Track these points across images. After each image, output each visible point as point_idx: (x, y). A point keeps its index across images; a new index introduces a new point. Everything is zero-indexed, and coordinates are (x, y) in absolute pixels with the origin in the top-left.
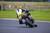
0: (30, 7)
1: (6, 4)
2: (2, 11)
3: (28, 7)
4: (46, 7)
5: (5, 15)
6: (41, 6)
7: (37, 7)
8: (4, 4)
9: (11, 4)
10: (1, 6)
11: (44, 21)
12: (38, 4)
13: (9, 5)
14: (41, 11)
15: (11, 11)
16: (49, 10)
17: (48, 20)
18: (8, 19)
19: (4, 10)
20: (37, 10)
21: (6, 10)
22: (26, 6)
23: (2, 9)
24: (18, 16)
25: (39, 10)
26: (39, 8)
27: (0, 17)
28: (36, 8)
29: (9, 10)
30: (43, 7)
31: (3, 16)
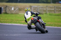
0: (37, 9)
1: (8, 6)
2: (3, 14)
3: (35, 9)
4: (57, 9)
5: (6, 19)
6: (51, 8)
7: (46, 9)
8: (5, 6)
9: (14, 6)
10: (2, 8)
11: (54, 26)
12: (47, 6)
13: (11, 7)
14: (51, 14)
15: (14, 14)
16: (60, 13)
17: (59, 25)
18: (10, 24)
19: (6, 13)
20: (46, 13)
21: (8, 13)
22: (32, 8)
23: (3, 12)
24: (27, 20)
25: (48, 13)
26: (48, 11)
27: (1, 22)
28: (44, 11)
29: (11, 13)
30: (53, 9)
31: (4, 20)
